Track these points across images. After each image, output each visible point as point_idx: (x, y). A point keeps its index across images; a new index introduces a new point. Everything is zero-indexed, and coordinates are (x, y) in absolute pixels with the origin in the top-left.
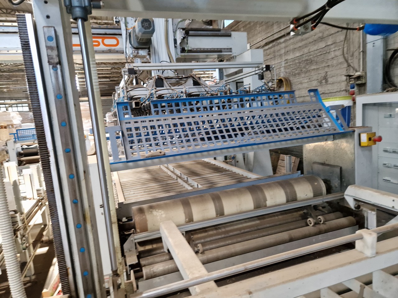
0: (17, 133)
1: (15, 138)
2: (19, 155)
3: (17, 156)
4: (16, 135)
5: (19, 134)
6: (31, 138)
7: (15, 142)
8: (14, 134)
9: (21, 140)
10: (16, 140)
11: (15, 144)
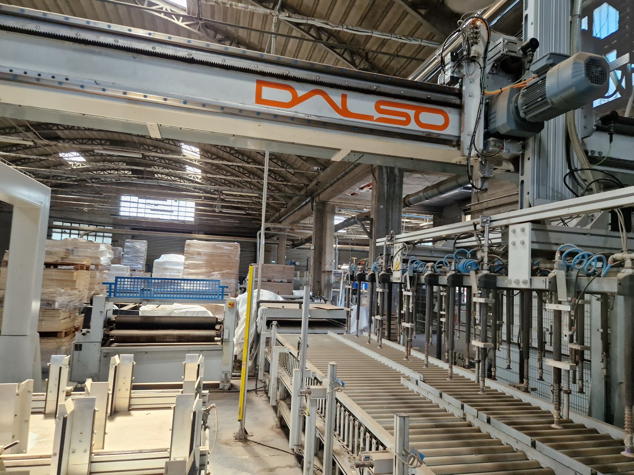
0: (116, 284)
1: (110, 292)
2: (108, 324)
3: (105, 327)
4: (113, 287)
5: (118, 286)
6: (138, 295)
7: (107, 299)
8: (111, 284)
9: (119, 297)
10: (110, 295)
11: (107, 302)
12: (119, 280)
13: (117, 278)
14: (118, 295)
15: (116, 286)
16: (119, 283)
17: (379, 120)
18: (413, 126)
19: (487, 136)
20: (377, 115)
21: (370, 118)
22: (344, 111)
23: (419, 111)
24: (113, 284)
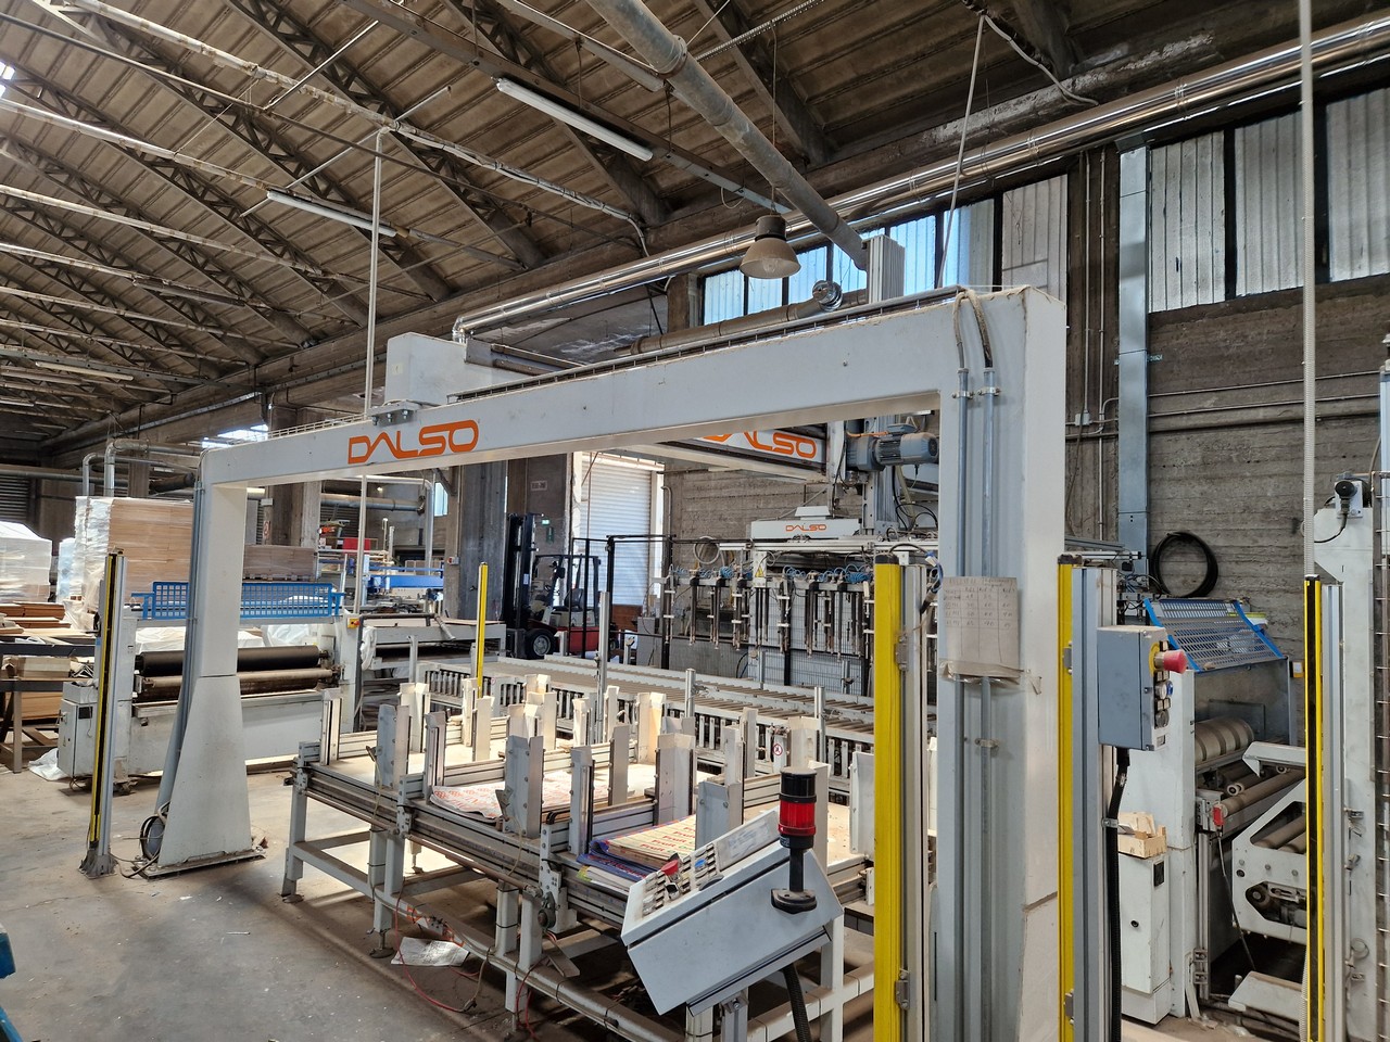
0: (154, 595)
1: (145, 610)
4: (151, 599)
5: (158, 599)
6: (184, 613)
7: (140, 622)
8: (146, 595)
9: (160, 617)
10: (145, 615)
12: (159, 587)
13: (156, 584)
14: (158, 614)
15: (154, 601)
16: (158, 593)
17: (776, 450)
18: (795, 455)
19: (848, 468)
20: (775, 446)
21: (770, 448)
22: (755, 443)
23: (799, 440)
24: (150, 595)
